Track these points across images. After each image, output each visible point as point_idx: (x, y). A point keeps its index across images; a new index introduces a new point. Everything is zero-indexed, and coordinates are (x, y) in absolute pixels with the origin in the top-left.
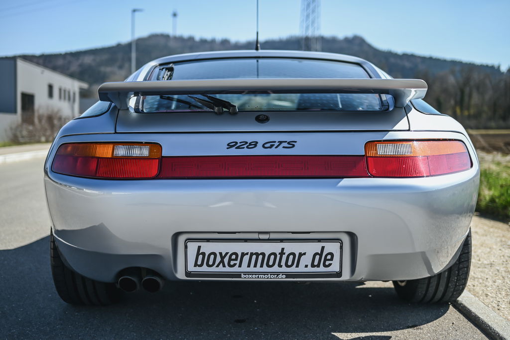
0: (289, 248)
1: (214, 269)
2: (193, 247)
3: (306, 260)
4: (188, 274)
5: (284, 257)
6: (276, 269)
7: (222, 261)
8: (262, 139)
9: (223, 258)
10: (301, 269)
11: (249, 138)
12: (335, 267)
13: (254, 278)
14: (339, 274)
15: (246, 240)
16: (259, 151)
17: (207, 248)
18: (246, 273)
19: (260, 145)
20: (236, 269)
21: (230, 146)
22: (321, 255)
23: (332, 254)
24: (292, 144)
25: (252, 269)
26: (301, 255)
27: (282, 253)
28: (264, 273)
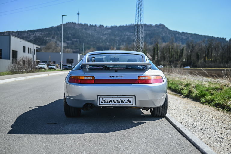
0: (122, 99)
1: (105, 103)
2: (101, 99)
4: (100, 105)
5: (121, 101)
6: (119, 103)
7: (107, 102)
8: (116, 75)
9: (107, 101)
10: (124, 103)
11: (113, 75)
12: (131, 103)
13: (114, 106)
14: (132, 105)
15: (112, 97)
16: (115, 78)
17: (104, 99)
18: (112, 104)
19: (115, 77)
20: (110, 103)
21: (109, 77)
22: (129, 101)
23: (131, 100)
24: (122, 77)
25: (114, 103)
27: (120, 100)
28: (116, 104)
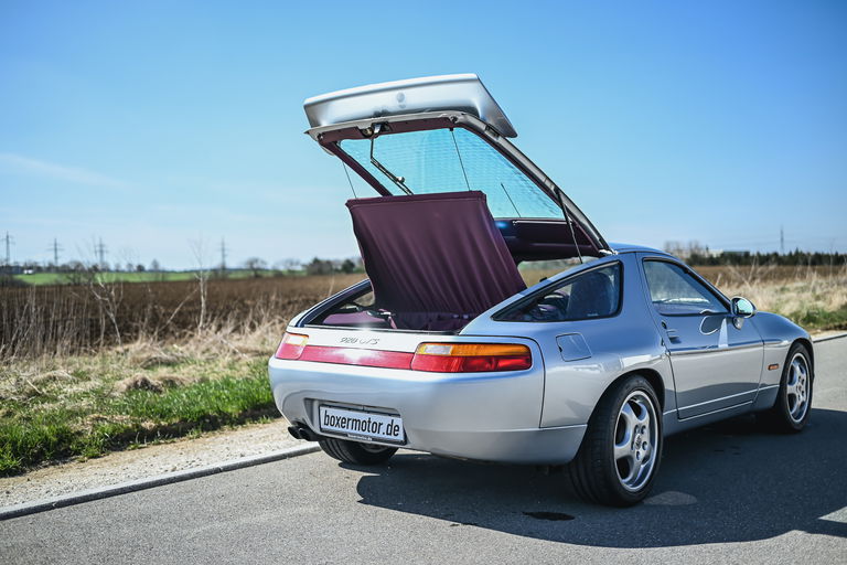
0: (375, 418)
1: (335, 429)
2: (323, 409)
3: (383, 429)
4: (321, 429)
5: (371, 425)
6: (366, 433)
7: (338, 424)
9: (338, 421)
10: (381, 435)
12: (401, 437)
13: (353, 439)
14: (403, 442)
15: (349, 409)
18: (350, 434)
20: (345, 430)
22: (391, 427)
23: (398, 427)
24: (376, 342)
25: (354, 431)
26: (380, 424)
27: (369, 422)
28: (360, 435)
